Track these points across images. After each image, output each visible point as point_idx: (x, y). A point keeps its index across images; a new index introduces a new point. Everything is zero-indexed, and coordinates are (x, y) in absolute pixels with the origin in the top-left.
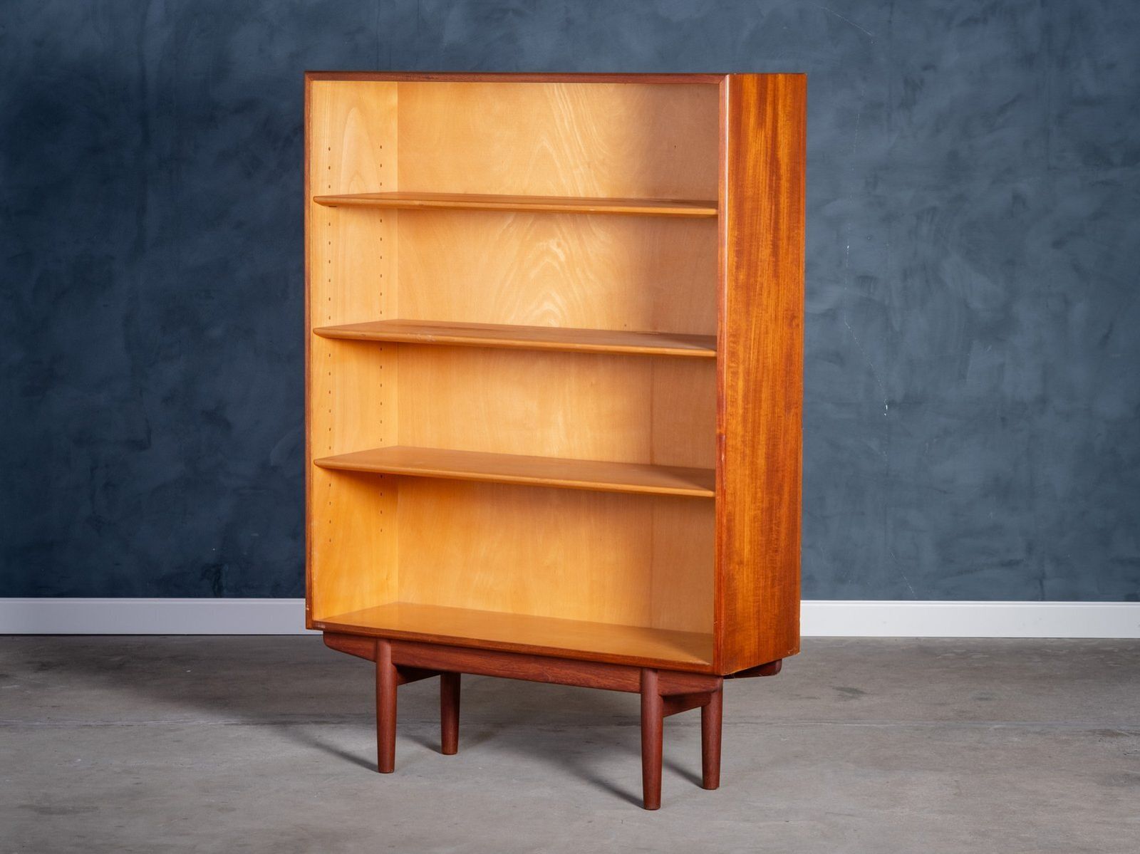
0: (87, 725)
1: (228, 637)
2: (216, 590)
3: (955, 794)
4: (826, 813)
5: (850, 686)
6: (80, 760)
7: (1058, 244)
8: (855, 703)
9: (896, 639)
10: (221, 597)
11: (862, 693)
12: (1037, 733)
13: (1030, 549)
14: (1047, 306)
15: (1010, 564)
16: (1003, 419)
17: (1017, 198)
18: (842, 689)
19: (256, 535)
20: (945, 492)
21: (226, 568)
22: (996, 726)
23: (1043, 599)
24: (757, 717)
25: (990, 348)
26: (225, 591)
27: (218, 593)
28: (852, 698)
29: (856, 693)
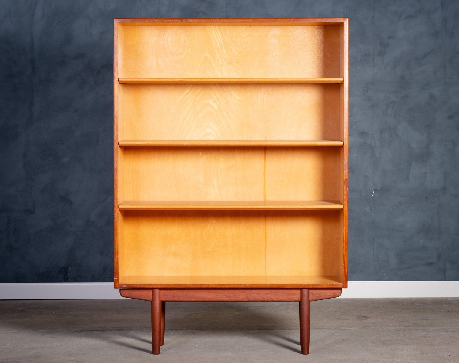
0: (10, 332)
1: (71, 300)
2: (65, 279)
3: (421, 353)
4: (363, 361)
5: (362, 315)
6: (8, 345)
7: (450, 117)
8: (366, 321)
9: (379, 298)
10: (67, 282)
11: (368, 317)
12: (452, 331)
13: (439, 257)
14: (446, 146)
15: (430, 264)
16: (426, 198)
17: (432, 97)
18: (358, 316)
19: (84, 253)
20: (400, 231)
21: (70, 268)
22: (433, 329)
23: (445, 280)
24: (322, 326)
25: (420, 165)
26: (69, 279)
27: (66, 280)
28: (364, 319)
29: (365, 317)
